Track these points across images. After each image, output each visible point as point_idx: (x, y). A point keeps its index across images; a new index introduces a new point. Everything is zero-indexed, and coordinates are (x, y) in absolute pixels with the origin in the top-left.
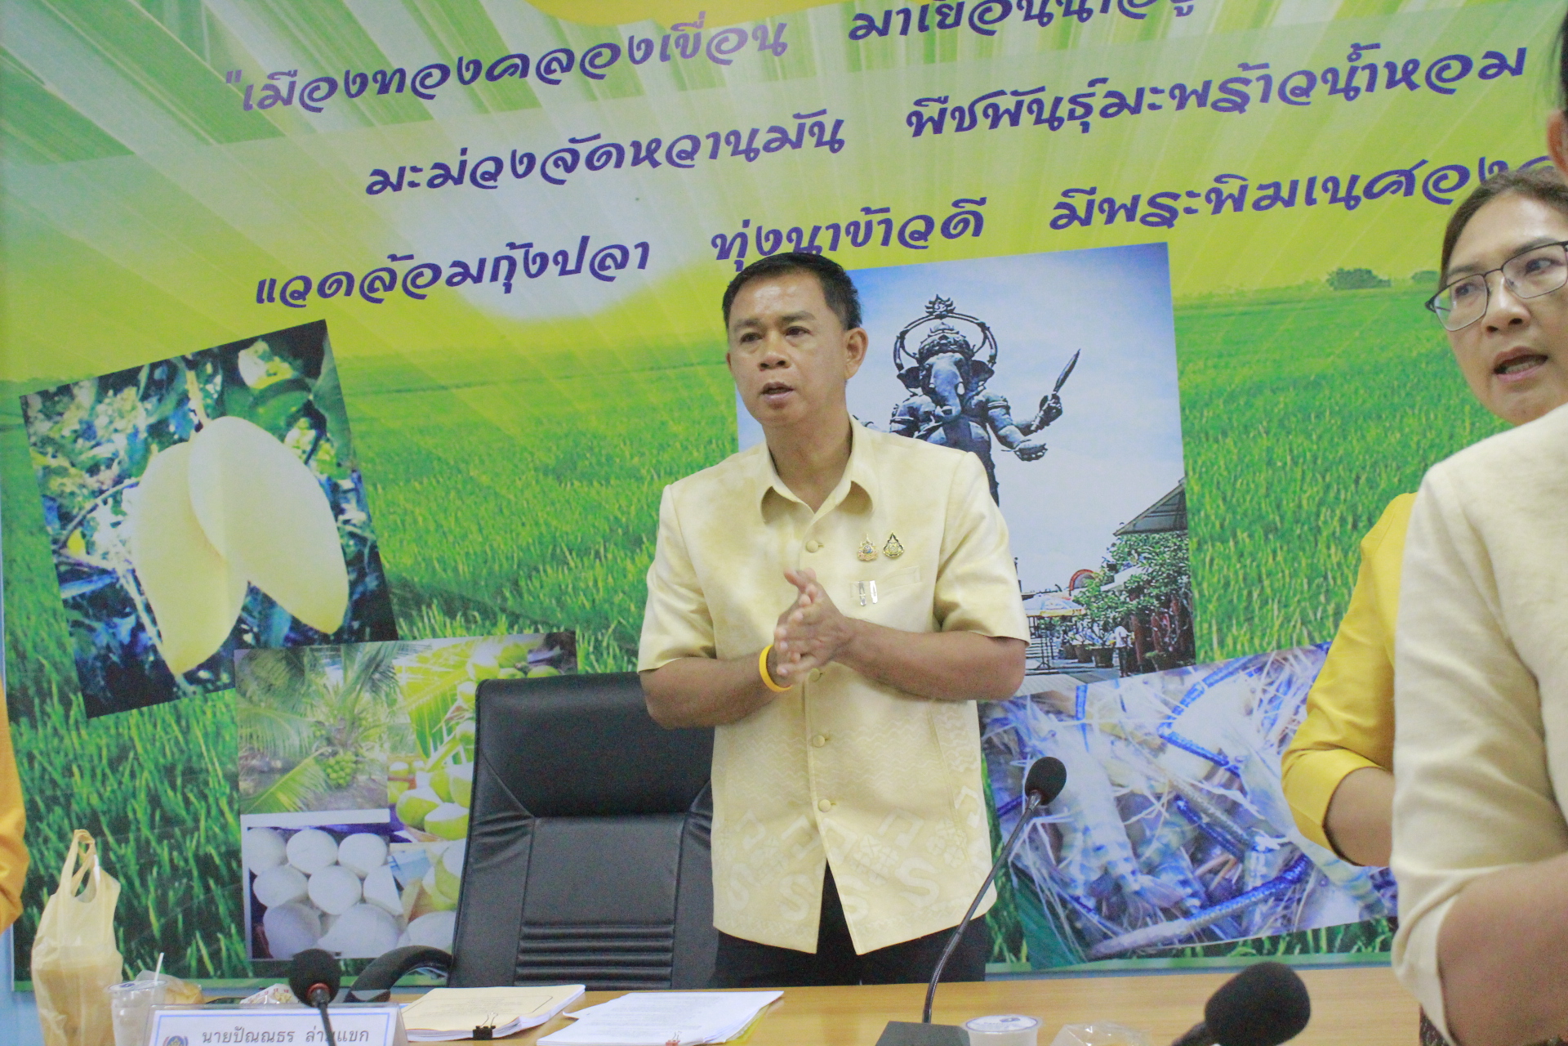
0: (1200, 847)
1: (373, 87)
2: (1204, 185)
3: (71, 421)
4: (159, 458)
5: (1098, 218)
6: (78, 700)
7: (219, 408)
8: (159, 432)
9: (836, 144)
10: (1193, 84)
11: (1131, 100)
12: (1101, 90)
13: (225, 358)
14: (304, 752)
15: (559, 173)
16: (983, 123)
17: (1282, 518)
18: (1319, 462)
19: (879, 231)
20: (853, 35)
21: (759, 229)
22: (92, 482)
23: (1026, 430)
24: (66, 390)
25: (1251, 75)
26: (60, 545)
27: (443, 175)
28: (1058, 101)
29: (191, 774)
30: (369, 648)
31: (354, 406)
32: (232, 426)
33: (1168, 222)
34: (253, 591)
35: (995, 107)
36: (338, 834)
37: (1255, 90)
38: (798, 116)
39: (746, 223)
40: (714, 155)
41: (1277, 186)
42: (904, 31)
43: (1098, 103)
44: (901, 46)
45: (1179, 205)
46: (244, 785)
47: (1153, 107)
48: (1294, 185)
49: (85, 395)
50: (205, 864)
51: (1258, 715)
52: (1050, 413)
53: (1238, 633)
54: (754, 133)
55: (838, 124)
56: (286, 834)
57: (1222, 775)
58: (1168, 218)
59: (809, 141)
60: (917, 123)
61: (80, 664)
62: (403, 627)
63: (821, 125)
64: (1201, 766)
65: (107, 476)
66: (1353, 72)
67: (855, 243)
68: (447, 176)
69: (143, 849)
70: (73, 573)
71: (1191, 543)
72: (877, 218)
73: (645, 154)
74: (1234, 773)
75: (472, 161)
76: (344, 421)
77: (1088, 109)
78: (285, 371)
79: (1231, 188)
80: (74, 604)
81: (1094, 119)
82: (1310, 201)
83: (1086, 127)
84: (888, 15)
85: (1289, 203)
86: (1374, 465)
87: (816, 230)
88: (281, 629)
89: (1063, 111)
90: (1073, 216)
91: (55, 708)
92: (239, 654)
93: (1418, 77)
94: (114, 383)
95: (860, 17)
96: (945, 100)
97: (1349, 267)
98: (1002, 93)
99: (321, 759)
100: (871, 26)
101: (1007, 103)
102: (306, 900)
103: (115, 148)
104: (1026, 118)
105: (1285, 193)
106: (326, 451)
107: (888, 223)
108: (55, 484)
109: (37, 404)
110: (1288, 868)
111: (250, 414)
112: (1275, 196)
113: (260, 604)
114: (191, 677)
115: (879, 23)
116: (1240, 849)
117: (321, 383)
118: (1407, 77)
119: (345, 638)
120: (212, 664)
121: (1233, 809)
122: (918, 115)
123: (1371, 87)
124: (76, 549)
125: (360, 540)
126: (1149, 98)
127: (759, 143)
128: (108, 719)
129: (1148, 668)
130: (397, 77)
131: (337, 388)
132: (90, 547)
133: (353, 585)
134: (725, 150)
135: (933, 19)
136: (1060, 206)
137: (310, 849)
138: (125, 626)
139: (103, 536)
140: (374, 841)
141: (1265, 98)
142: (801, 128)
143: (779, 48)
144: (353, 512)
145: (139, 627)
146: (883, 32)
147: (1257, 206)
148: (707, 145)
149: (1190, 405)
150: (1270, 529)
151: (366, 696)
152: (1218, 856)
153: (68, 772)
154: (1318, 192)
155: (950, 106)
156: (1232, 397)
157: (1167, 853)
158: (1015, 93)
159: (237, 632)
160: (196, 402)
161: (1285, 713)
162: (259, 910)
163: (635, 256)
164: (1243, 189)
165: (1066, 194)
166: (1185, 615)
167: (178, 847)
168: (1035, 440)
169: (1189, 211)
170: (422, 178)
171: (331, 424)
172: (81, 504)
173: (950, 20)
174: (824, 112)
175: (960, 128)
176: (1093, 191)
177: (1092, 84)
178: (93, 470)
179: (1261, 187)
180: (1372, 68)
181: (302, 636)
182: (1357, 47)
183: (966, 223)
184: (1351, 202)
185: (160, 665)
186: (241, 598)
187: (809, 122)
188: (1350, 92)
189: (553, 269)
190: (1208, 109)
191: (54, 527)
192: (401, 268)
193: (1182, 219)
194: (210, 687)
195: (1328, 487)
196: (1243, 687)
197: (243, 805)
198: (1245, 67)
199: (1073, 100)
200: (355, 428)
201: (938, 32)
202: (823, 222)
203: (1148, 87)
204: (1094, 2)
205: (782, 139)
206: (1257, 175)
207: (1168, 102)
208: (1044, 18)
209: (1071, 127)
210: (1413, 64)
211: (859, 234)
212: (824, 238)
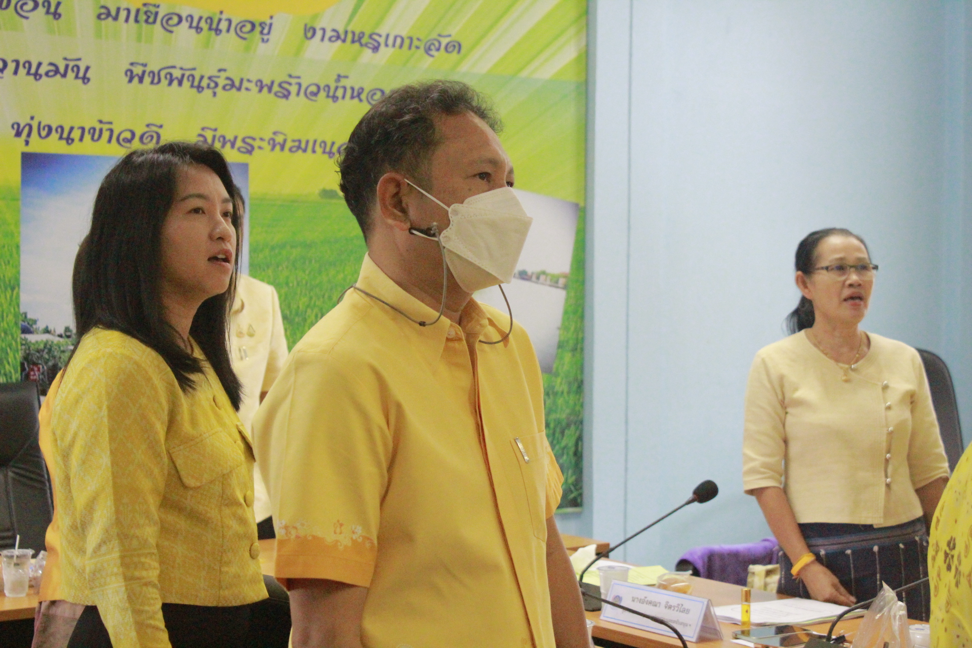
2: (268, 135)
9: (85, 80)
10: (267, 81)
11: (237, 84)
12: (223, 75)
16: (164, 82)
17: (291, 312)
18: (308, 285)
19: (106, 135)
20: (99, 17)
21: (40, 123)
25: (293, 81)
28: (202, 78)
33: (250, 152)
35: (171, 75)
37: (294, 89)
38: (65, 59)
39: (32, 118)
40: (16, 72)
41: (300, 141)
42: (127, 20)
43: (222, 82)
44: (125, 29)
45: (256, 144)
47: (247, 89)
48: (307, 142)
54: (40, 64)
55: (87, 68)
58: (250, 150)
59: (71, 75)
60: (131, 76)
63: (78, 67)
66: (337, 88)
67: (93, 139)
72: (105, 127)
77: (217, 85)
79: (279, 139)
81: (219, 90)
82: (314, 151)
83: (215, 94)
84: (118, 10)
85: (305, 151)
86: (331, 289)
87: (72, 129)
89: (204, 83)
93: (363, 96)
95: (103, 7)
96: (145, 65)
97: (328, 188)
98: (174, 67)
100: (108, 14)
101: (177, 73)
104: (186, 84)
105: (303, 145)
107: (111, 131)
112: (299, 147)
115: (113, 13)
118: (358, 95)
122: (131, 71)
123: (344, 97)
126: (245, 84)
127: (42, 71)
134: (22, 71)
135: (142, 17)
136: (200, 135)
141: (298, 94)
142: (67, 67)
143: (57, 15)
147: (290, 150)
148: (11, 66)
154: (319, 150)
155: (148, 69)
156: (273, 248)
158: (182, 69)
164: (285, 141)
165: (203, 129)
169: (260, 148)
173: (151, 20)
174: (79, 59)
175: (152, 83)
176: (215, 130)
177: (220, 70)
179: (294, 141)
180: (345, 88)
182: (339, 76)
183: (152, 137)
184: (331, 155)
187: (71, 64)
188: (335, 98)
190: (272, 95)
193: (256, 152)
195: (311, 298)
198: (290, 76)
199: (210, 78)
201: (144, 25)
202: (76, 125)
203: (245, 78)
204: (223, 26)
205: (56, 71)
206: (293, 134)
207: (255, 89)
208: (198, 29)
209: (208, 93)
210: (362, 90)
211: (95, 134)
212: (76, 134)
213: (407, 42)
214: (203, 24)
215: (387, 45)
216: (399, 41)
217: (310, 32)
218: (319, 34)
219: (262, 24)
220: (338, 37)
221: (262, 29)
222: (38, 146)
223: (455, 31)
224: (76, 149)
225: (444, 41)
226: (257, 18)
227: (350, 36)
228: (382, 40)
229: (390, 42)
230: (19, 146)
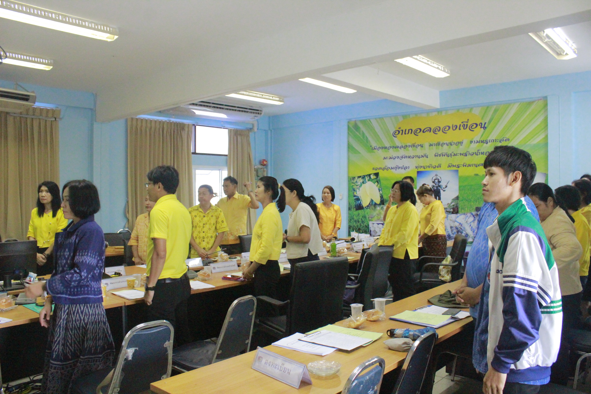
0: (458, 232)
1: (384, 148)
2: (463, 164)
3: (355, 181)
4: (363, 185)
5: (452, 167)
6: (355, 209)
7: (369, 180)
8: (363, 182)
9: (427, 157)
10: (462, 153)
11: (456, 155)
12: (453, 153)
13: (369, 175)
14: (375, 216)
15: (401, 158)
16: (441, 156)
19: (431, 167)
20: (430, 146)
21: (420, 166)
22: (357, 187)
23: (444, 188)
24: (354, 178)
25: (468, 152)
26: (354, 193)
27: (390, 158)
29: (365, 217)
30: (382, 206)
31: (382, 181)
32: (370, 183)
34: (371, 199)
36: (378, 224)
37: (468, 154)
38: (424, 154)
39: (418, 165)
43: (453, 154)
44: (434, 147)
46: (370, 218)
48: (471, 164)
49: (356, 178)
50: (366, 226)
51: (464, 219)
52: (446, 187)
53: (463, 211)
54: (420, 156)
55: (428, 155)
56: (373, 224)
57: (460, 225)
58: (459, 167)
59: (425, 157)
60: (435, 156)
61: (355, 205)
62: (385, 204)
64: (458, 224)
65: (358, 186)
66: (478, 153)
68: (391, 158)
69: (360, 224)
70: (355, 196)
71: (459, 201)
72: (431, 165)
73: (409, 157)
74: (462, 225)
75: (393, 157)
76: (380, 182)
78: (375, 177)
79: (465, 164)
80: (355, 199)
81: (452, 156)
84: (433, 144)
85: (471, 166)
88: (374, 203)
89: (449, 155)
90: (449, 166)
91: (353, 209)
92: (370, 205)
93: (484, 154)
94: (359, 177)
96: (438, 153)
97: (476, 173)
99: (377, 217)
101: (444, 154)
102: (375, 230)
103: (360, 153)
104: (446, 156)
106: (379, 185)
108: (353, 187)
109: (352, 179)
110: (466, 235)
111: (371, 181)
112: (469, 166)
113: (372, 201)
114: (365, 207)
116: (462, 233)
117: (378, 178)
118: (483, 154)
119: (380, 204)
120: (368, 206)
121: (461, 229)
123: (480, 155)
124: (355, 194)
125: (381, 195)
126: (458, 154)
128: (358, 211)
129: (454, 213)
130: (385, 148)
131: (380, 179)
132: (356, 194)
133: (381, 199)
134: (417, 157)
135: (437, 145)
137: (376, 225)
138: (359, 202)
139: (358, 193)
140: (381, 225)
143: (422, 147)
144: (381, 192)
145: (361, 202)
146: (432, 146)
147: (467, 166)
148: (415, 157)
149: (460, 187)
150: (467, 200)
151: (381, 210)
152: (459, 233)
153: (354, 216)
154: (473, 165)
156: (464, 186)
157: (455, 233)
159: (370, 203)
160: (367, 180)
161: (467, 219)
162: (371, 231)
163: (408, 168)
165: (449, 164)
166: (458, 209)
167: (363, 224)
168: (444, 189)
170: (388, 158)
171: (379, 183)
172: (356, 189)
173: (439, 145)
174: (426, 154)
175: (439, 156)
176: (452, 164)
178: (357, 186)
180: (480, 153)
181: (376, 204)
182: (478, 150)
183: (439, 166)
184: (477, 167)
185: (362, 206)
186: (370, 200)
188: (477, 155)
189: (400, 168)
190: (463, 156)
191: (353, 191)
192: (386, 167)
193: (460, 167)
194: (367, 208)
196: (463, 216)
197: (370, 220)
200: (381, 183)
201: (437, 146)
202: (426, 165)
203: (458, 153)
204: (453, 144)
205: (422, 156)
206: (468, 163)
207: (459, 155)
208: (448, 145)
209: (450, 157)
210: (484, 152)
211: (429, 167)
212: (426, 167)
213: (495, 141)
214: (449, 144)
215: (490, 142)
216: (493, 141)
217: (471, 142)
218: (473, 142)
219: (461, 142)
220: (478, 142)
221: (461, 143)
222: (420, 170)
223: (507, 136)
224: (425, 170)
225: (505, 139)
226: (460, 141)
227: (481, 142)
228: (488, 141)
229: (491, 141)
230: (416, 170)
